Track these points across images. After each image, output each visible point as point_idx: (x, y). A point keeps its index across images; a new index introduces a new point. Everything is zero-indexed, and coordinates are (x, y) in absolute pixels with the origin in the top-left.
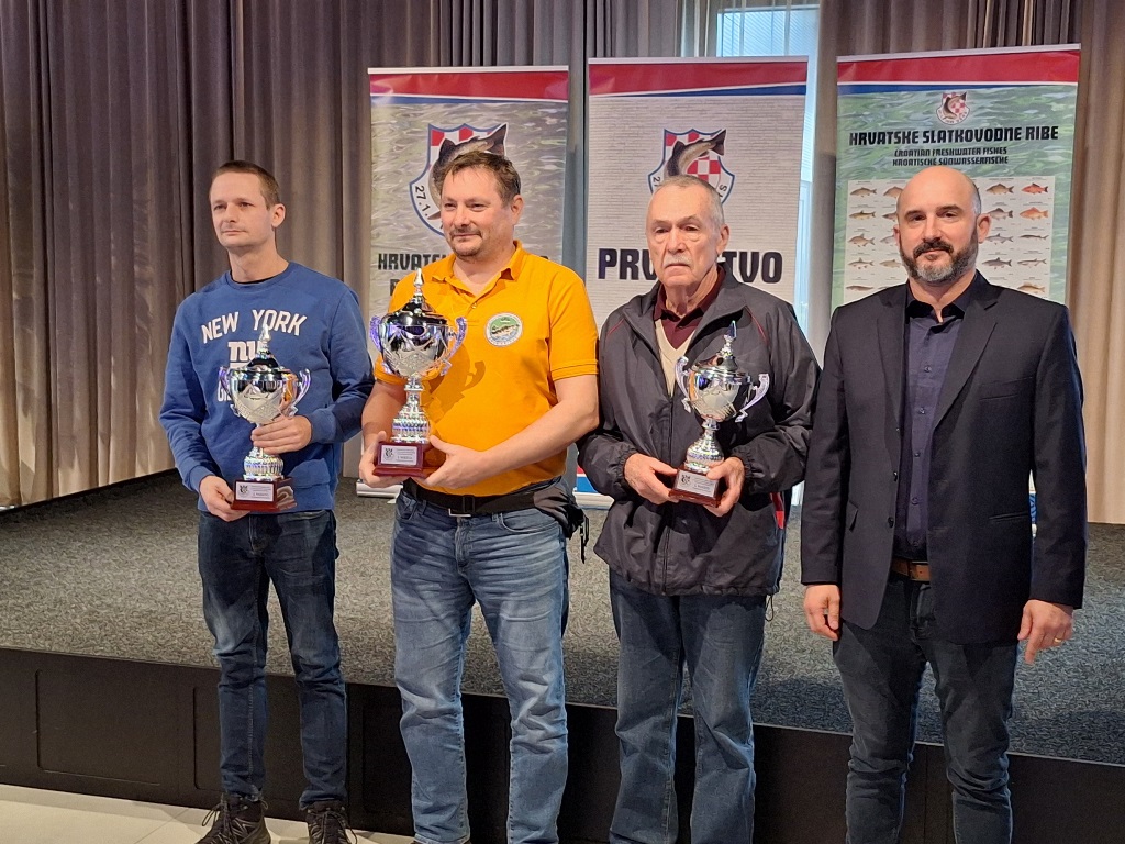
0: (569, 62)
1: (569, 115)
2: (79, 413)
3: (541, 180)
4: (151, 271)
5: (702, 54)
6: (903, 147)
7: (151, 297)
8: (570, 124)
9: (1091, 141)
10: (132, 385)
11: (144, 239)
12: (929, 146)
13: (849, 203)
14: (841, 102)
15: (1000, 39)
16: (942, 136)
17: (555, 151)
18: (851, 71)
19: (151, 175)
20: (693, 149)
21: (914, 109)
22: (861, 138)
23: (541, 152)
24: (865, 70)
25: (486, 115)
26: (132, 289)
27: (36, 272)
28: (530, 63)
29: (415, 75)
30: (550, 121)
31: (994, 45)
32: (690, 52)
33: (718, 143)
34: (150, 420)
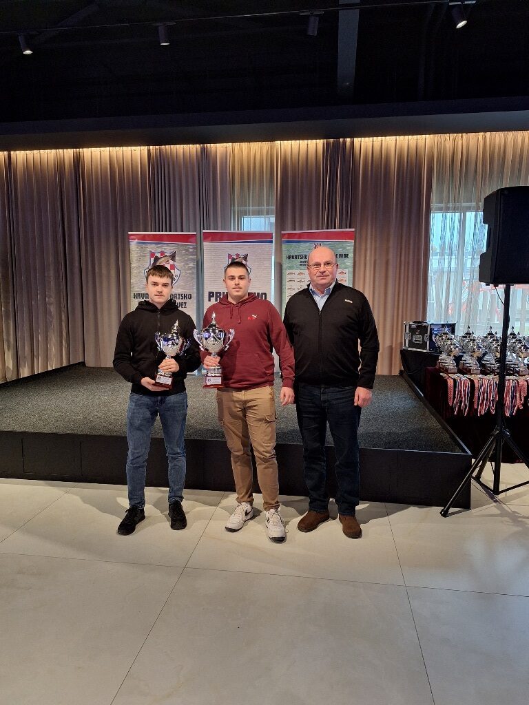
1: (197, 248)
2: (27, 349)
3: (188, 270)
4: (52, 300)
5: (238, 230)
6: (302, 260)
7: (53, 309)
8: (197, 252)
9: (357, 259)
10: (46, 339)
11: (50, 289)
13: (287, 277)
14: (283, 245)
15: (330, 227)
17: (192, 260)
18: (286, 236)
19: (52, 268)
20: (237, 260)
21: (306, 248)
22: (290, 257)
23: (187, 260)
24: (290, 235)
25: (169, 248)
26: (45, 307)
28: (182, 231)
29: (145, 235)
30: (191, 250)
31: (328, 229)
32: (234, 229)
33: (245, 258)
34: (53, 350)
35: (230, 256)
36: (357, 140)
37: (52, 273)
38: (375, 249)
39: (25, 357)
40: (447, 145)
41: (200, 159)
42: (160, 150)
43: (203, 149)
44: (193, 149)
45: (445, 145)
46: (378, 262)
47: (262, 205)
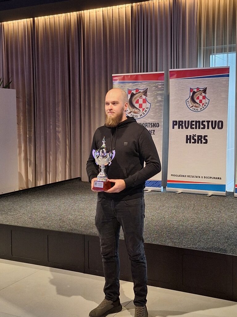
2: (43, 166)
3: (157, 102)
4: (60, 129)
7: (60, 136)
8: (164, 87)
10: (56, 159)
11: (59, 121)
17: (161, 95)
19: (60, 104)
20: (198, 93)
23: (157, 95)
25: (143, 85)
26: (56, 134)
27: (33, 130)
29: (124, 76)
30: (159, 87)
33: (205, 91)
34: (60, 168)
35: (191, 90)
37: (60, 108)
39: (41, 173)
47: (225, 44)
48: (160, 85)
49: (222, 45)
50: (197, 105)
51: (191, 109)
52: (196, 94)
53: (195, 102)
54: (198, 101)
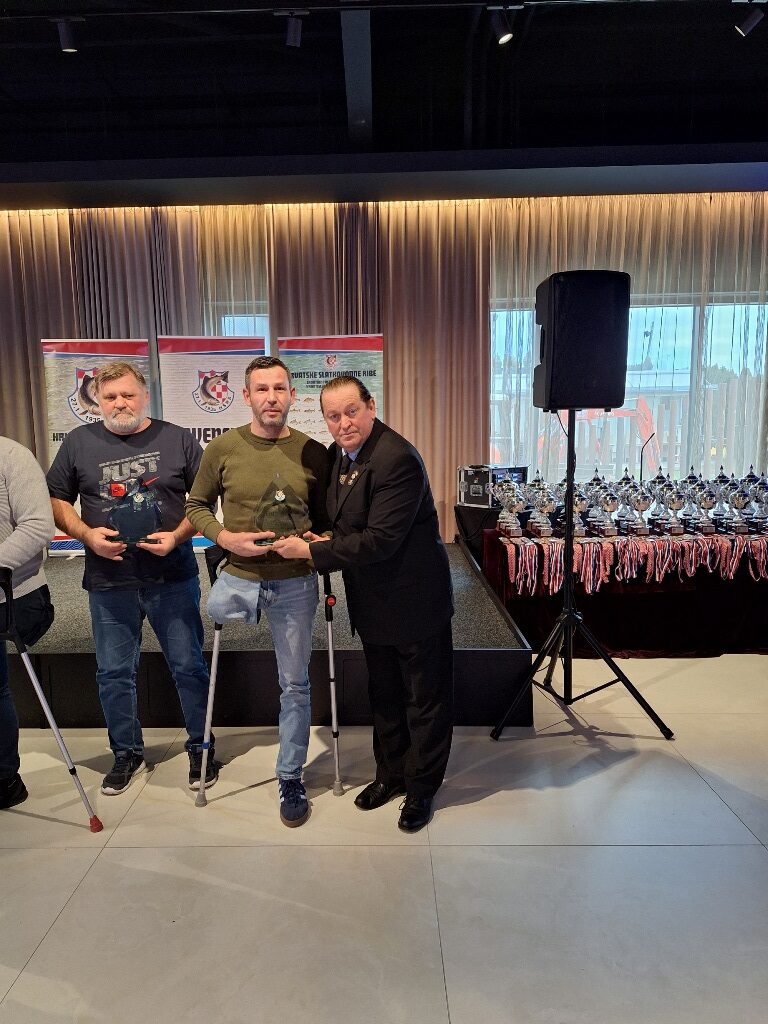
0: (149, 338)
1: (150, 363)
6: (310, 380)
8: (153, 367)
9: (390, 378)
12: (321, 379)
15: (349, 331)
16: (327, 376)
18: (285, 344)
20: (212, 380)
21: (314, 362)
24: (291, 344)
28: (128, 338)
29: (67, 343)
31: (347, 333)
33: (225, 377)
35: (201, 374)
36: (383, 205)
38: (416, 363)
40: (510, 214)
41: (151, 227)
42: (90, 215)
43: (155, 215)
44: (140, 213)
45: (506, 215)
46: (419, 381)
47: (250, 299)
48: (141, 363)
49: (245, 300)
50: (213, 401)
51: (204, 407)
52: (210, 382)
53: (209, 396)
54: (214, 394)
